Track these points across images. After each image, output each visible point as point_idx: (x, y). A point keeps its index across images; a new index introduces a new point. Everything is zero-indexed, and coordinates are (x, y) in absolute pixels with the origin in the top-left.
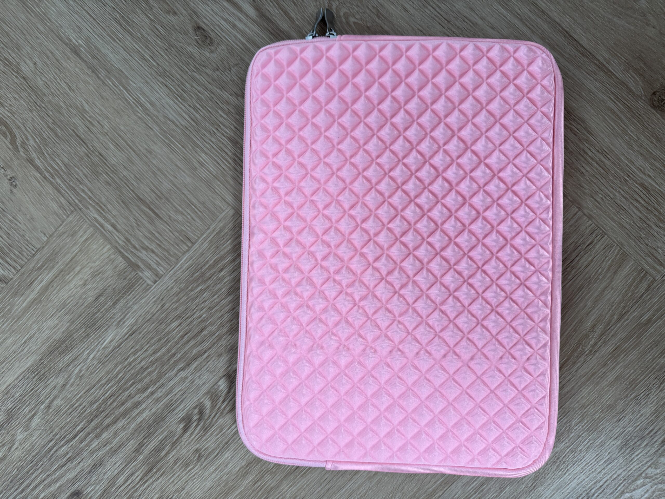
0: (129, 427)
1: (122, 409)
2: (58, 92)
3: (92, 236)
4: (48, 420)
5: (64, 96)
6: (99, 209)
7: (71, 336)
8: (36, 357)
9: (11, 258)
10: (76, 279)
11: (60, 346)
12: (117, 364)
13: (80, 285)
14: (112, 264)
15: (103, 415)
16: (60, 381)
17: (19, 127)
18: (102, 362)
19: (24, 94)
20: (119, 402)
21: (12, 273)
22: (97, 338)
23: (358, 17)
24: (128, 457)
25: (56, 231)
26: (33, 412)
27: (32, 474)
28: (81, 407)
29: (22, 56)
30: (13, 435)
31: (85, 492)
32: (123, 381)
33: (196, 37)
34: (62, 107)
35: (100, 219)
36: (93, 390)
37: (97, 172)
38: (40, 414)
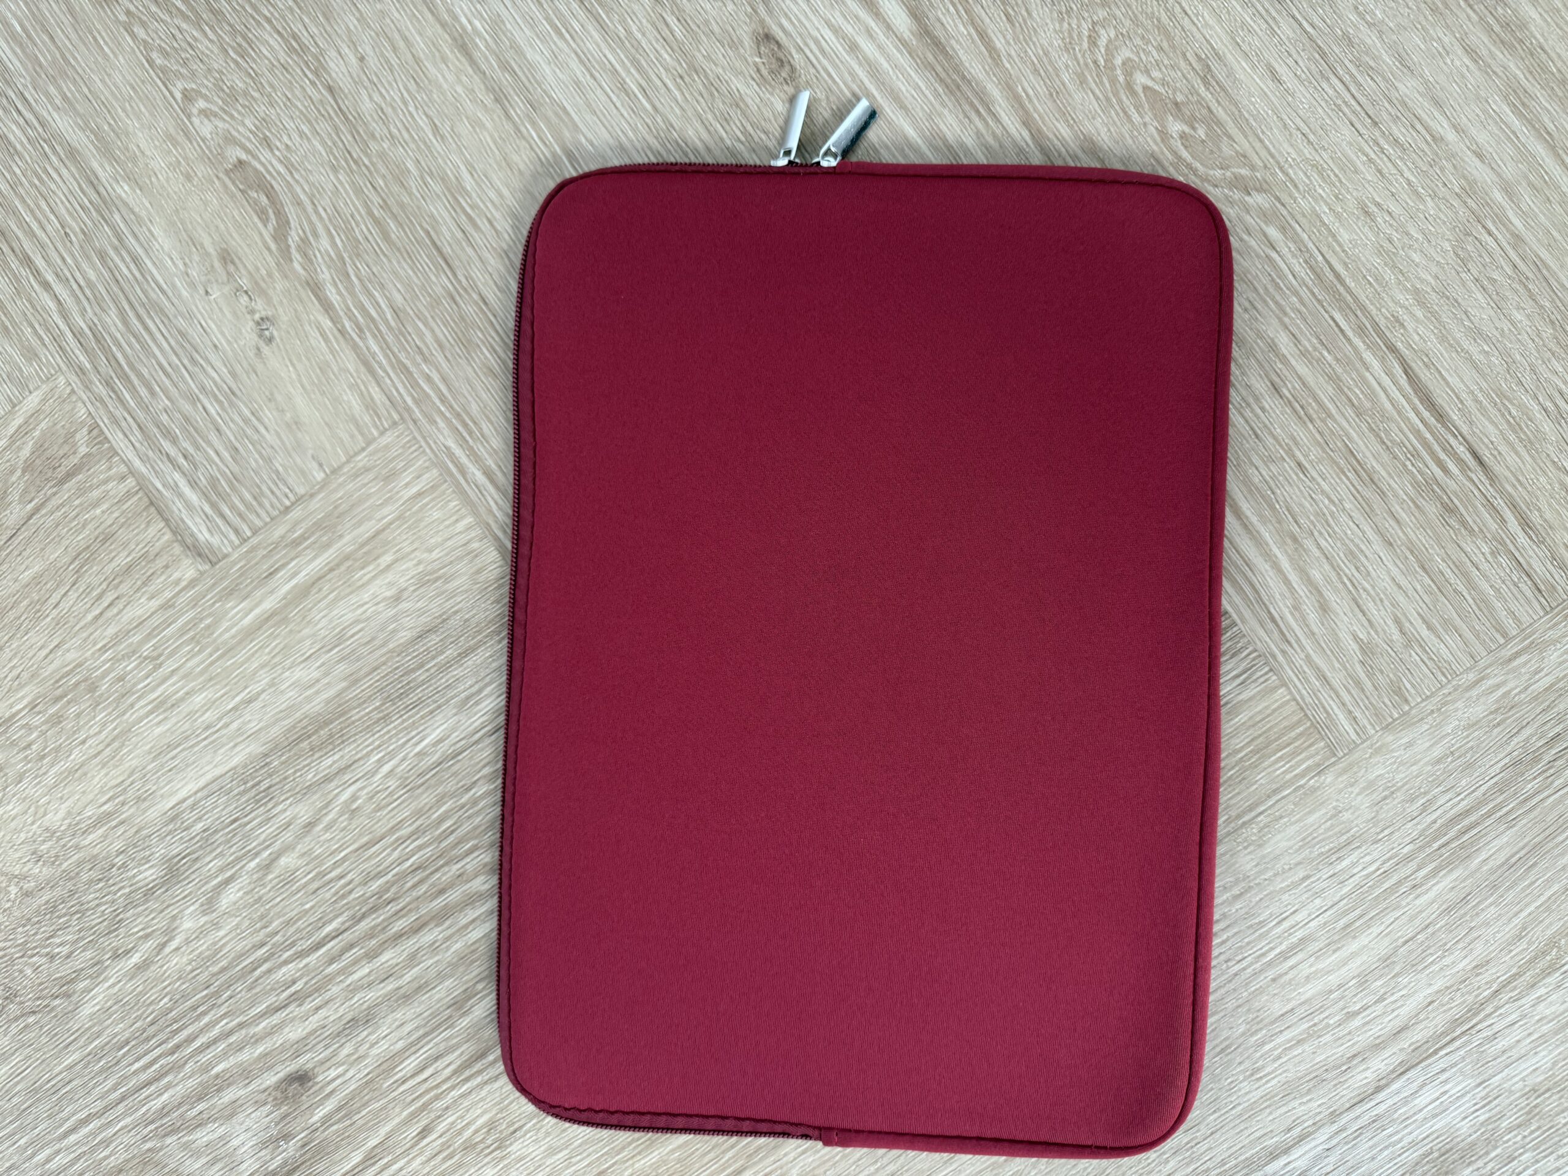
0: (448, 948)
1: (439, 902)
2: (406, 136)
3: (434, 488)
4: (260, 898)
5: (418, 147)
6: (460, 428)
7: (346, 713)
8: (254, 748)
9: (232, 508)
10: (377, 582)
11: (316, 731)
12: (443, 797)
13: (385, 599)
14: (471, 561)
15: (392, 908)
16: (303, 812)
17: (299, 203)
18: (410, 786)
19: (323, 127)
20: (433, 885)
21: (231, 542)
22: (406, 728)
23: (1156, 74)
24: (434, 1015)
25: (348, 461)
26: (229, 874)
27: (204, 1013)
28: (343, 882)
29: (334, 36)
30: (174, 918)
31: (320, 1078)
32: (451, 838)
33: (757, 60)
34: (409, 171)
35: (458, 452)
36: (377, 846)
37: (469, 341)
38: (244, 880)
